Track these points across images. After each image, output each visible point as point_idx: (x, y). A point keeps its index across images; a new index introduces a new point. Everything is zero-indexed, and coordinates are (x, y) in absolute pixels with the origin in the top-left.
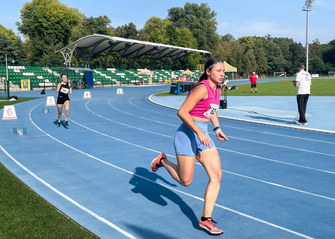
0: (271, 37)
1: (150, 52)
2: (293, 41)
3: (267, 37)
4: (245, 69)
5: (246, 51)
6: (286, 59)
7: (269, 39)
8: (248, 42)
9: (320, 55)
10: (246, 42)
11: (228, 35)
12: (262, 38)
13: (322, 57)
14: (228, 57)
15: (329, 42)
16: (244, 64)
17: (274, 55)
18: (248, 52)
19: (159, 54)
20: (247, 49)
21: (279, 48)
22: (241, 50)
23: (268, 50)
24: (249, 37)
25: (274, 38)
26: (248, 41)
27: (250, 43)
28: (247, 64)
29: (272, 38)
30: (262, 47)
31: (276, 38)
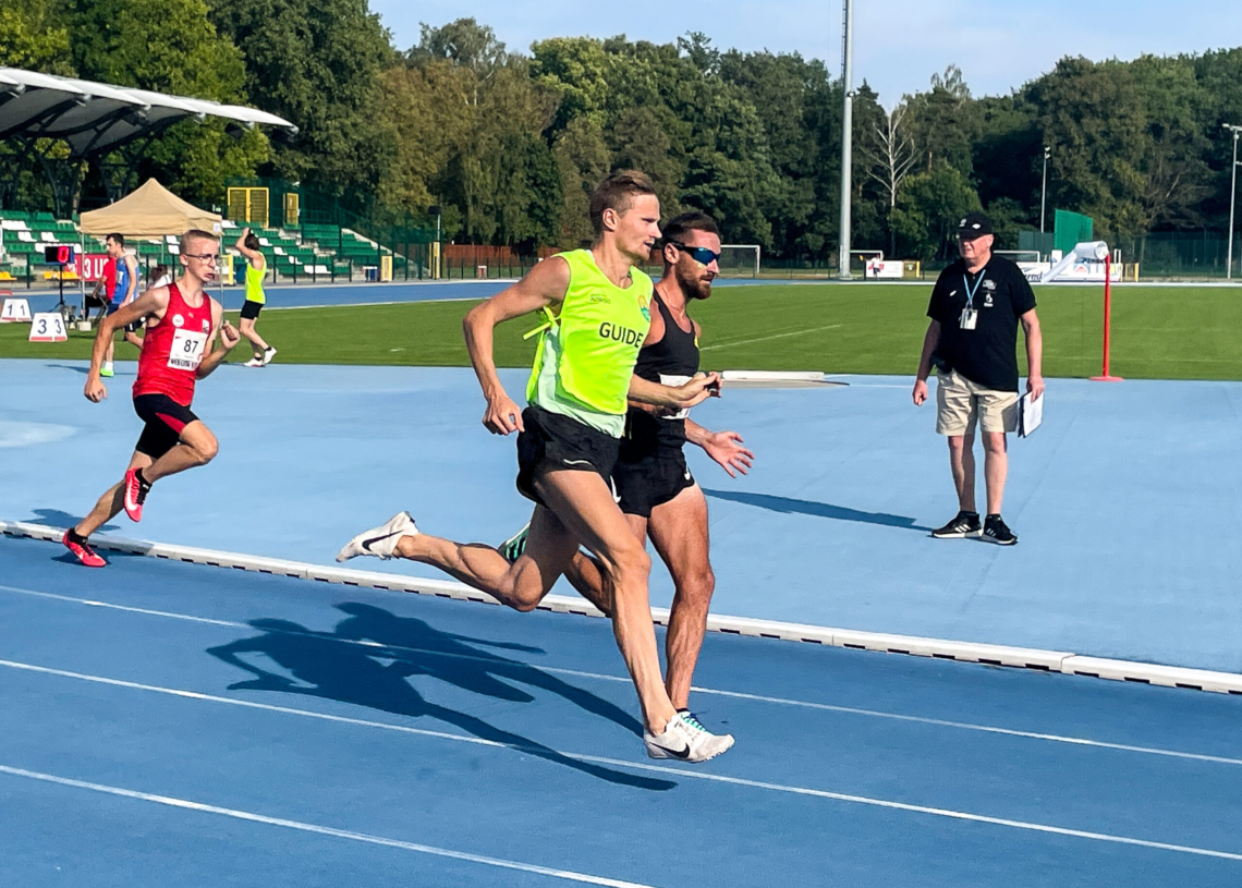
0: (712, 46)
1: (44, 121)
2: (826, 74)
3: (685, 47)
4: (546, 223)
5: (562, 120)
6: (786, 170)
7: (700, 58)
8: (577, 69)
9: (962, 157)
10: (562, 71)
11: (469, 23)
12: (668, 53)
13: (970, 167)
14: (455, 148)
15: (1018, 88)
16: (543, 192)
17: (719, 149)
18: (575, 125)
19: (93, 133)
20: (567, 111)
21: (749, 110)
22: (531, 114)
23: (691, 120)
24: (584, 45)
25: (723, 51)
26: (578, 65)
27: (591, 76)
28: (555, 191)
29: (716, 52)
30: (657, 103)
31: (734, 55)
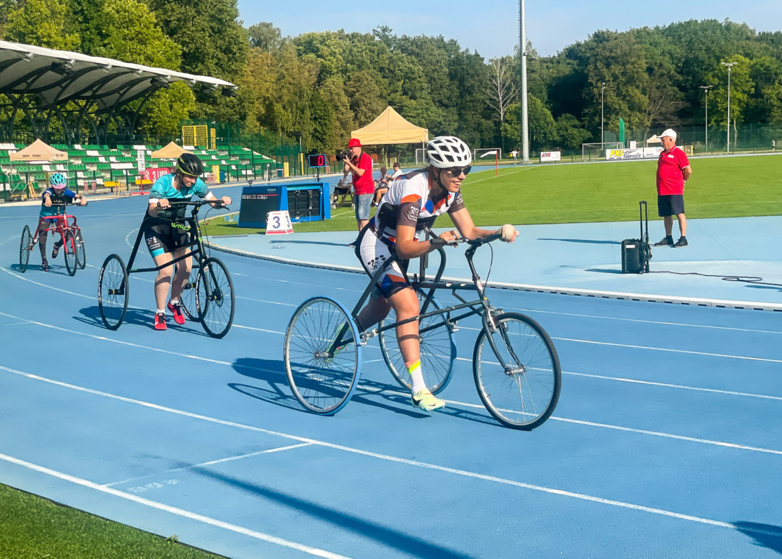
0: (393, 34)
1: (29, 81)
2: (458, 48)
3: (377, 35)
5: (320, 82)
6: (442, 104)
7: (388, 41)
8: (325, 50)
9: (541, 92)
10: (315, 51)
12: (366, 39)
13: (546, 97)
14: (267, 99)
15: (561, 50)
16: (319, 122)
17: (405, 93)
18: (329, 81)
20: (323, 73)
21: (418, 69)
22: (307, 77)
23: (387, 78)
24: (328, 36)
25: (399, 37)
26: (326, 48)
27: (333, 54)
28: (327, 121)
29: (395, 37)
30: (369, 69)
31: (406, 39)
